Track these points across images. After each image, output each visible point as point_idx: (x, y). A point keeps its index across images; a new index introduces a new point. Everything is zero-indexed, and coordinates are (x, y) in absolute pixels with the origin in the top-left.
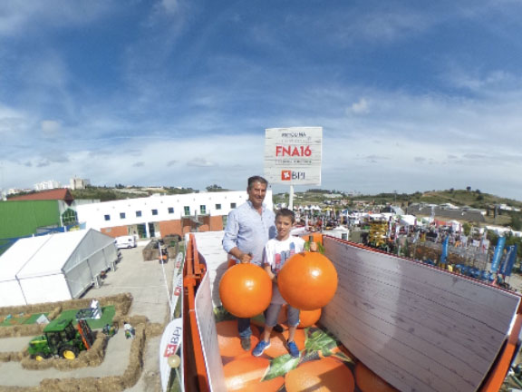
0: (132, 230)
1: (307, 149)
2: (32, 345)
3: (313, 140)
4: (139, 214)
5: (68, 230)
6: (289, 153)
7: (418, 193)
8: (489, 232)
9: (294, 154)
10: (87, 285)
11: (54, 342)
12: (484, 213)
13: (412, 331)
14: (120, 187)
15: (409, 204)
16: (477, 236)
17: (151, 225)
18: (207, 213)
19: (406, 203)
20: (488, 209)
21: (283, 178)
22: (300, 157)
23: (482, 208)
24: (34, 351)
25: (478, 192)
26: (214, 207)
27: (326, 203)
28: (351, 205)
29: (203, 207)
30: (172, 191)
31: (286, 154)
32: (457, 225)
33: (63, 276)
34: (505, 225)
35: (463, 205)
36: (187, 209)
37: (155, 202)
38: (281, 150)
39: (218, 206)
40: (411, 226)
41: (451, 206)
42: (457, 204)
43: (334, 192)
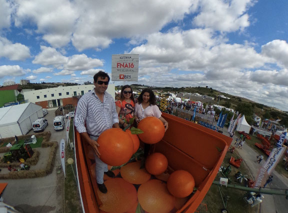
0: (50, 103)
1: (132, 64)
2: (5, 157)
3: (134, 60)
5: (20, 104)
7: (183, 87)
8: (215, 108)
9: (125, 66)
10: (30, 128)
11: (15, 154)
12: (213, 99)
14: (44, 83)
15: (179, 93)
16: (209, 109)
17: (59, 100)
19: (177, 92)
20: (215, 97)
21: (120, 78)
22: (129, 68)
23: (212, 96)
24: (6, 159)
25: (211, 88)
29: (82, 92)
30: (68, 84)
31: (122, 67)
33: (18, 125)
34: (223, 105)
35: (204, 94)
36: (75, 93)
37: (60, 89)
38: (120, 65)
40: (179, 103)
41: (199, 95)
42: (201, 94)
43: (143, 85)
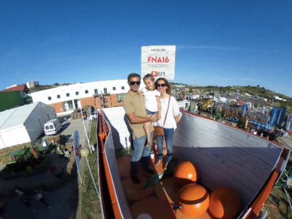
1: (167, 59)
3: (169, 53)
4: (68, 95)
6: (156, 61)
7: (229, 86)
9: (158, 61)
13: (223, 162)
15: (224, 92)
17: (76, 101)
18: (108, 92)
19: (222, 92)
20: (268, 98)
22: (162, 63)
23: (265, 97)
25: (263, 88)
26: (112, 89)
27: (176, 90)
28: (191, 91)
29: (105, 90)
31: (154, 61)
32: (250, 105)
33: (24, 128)
35: (254, 95)
36: (96, 91)
37: (77, 87)
38: (151, 59)
39: (114, 89)
41: (247, 94)
42: (251, 94)
43: (181, 84)
